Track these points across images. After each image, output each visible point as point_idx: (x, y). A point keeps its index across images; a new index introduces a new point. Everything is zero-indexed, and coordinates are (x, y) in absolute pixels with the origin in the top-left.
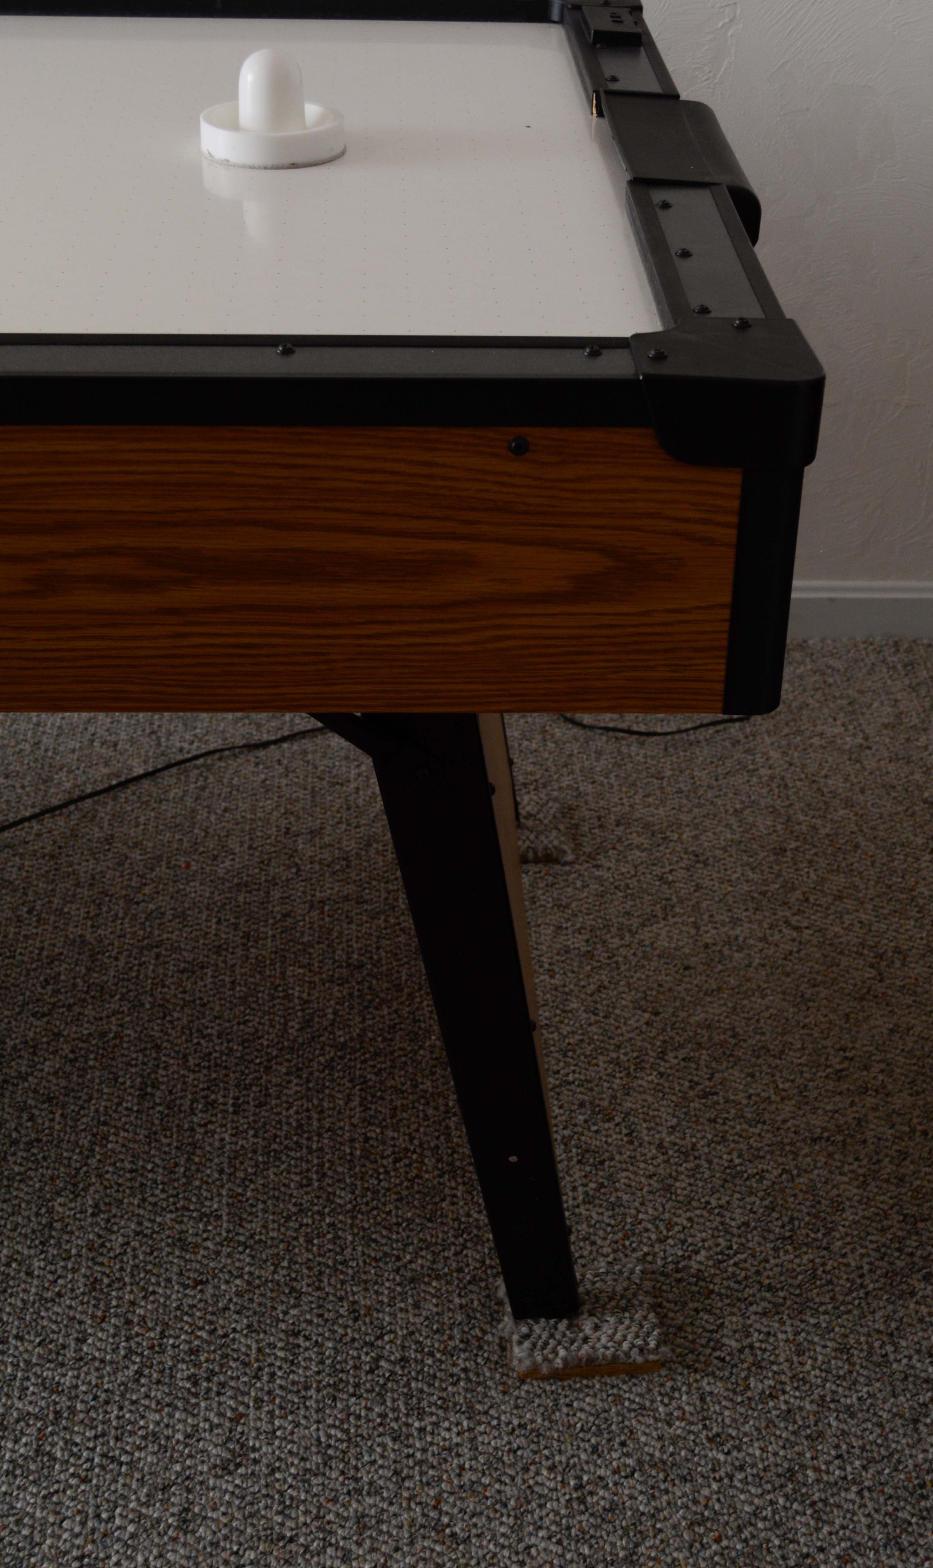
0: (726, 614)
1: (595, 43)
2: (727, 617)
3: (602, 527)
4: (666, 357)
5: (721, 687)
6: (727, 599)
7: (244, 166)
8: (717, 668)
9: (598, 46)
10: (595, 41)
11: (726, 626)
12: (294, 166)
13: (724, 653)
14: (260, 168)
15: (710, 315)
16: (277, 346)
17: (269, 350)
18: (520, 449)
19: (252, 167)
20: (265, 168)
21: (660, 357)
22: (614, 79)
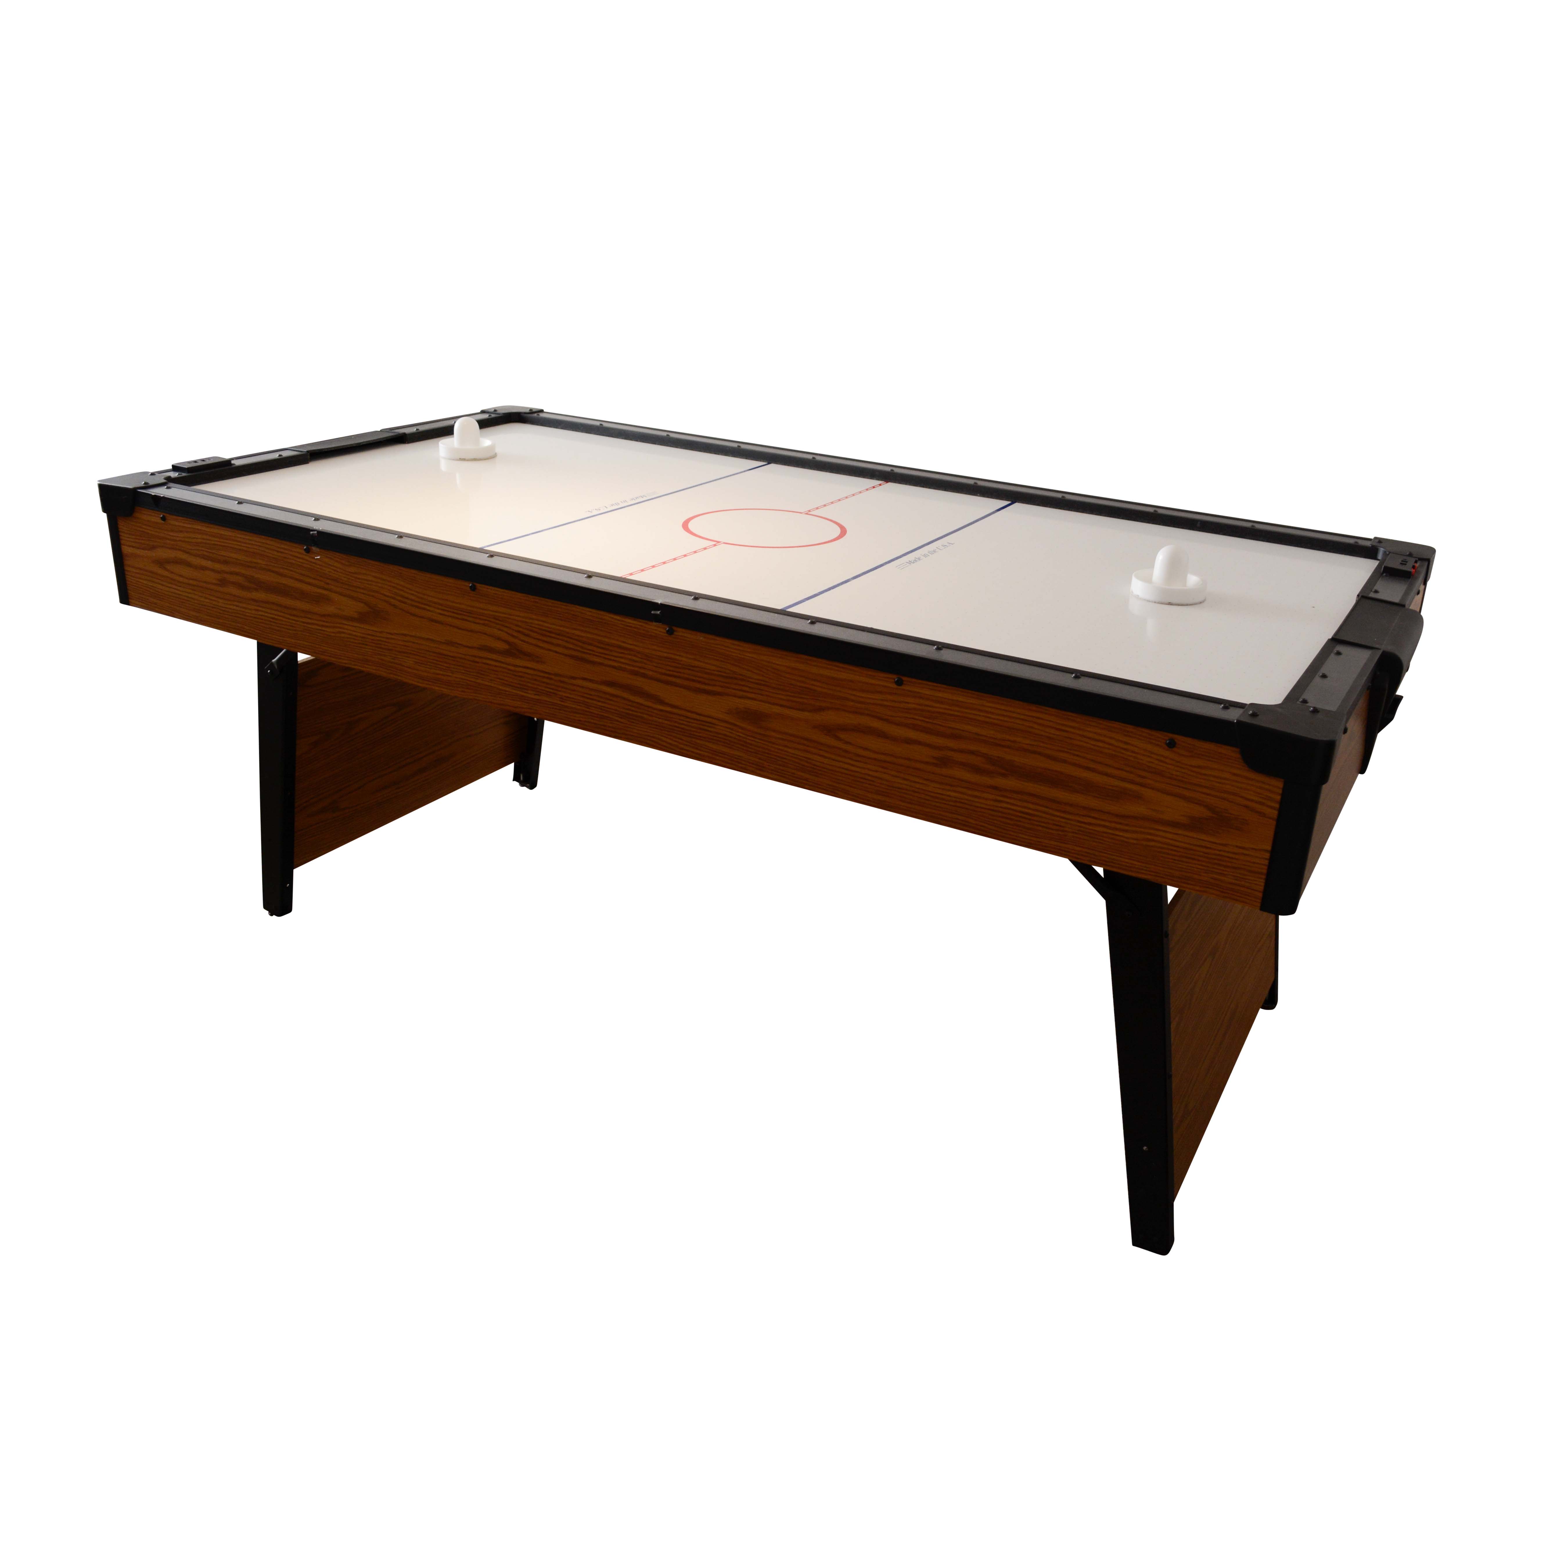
0: (1267, 855)
1: (1383, 573)
2: (1268, 857)
3: (1208, 794)
4: (1258, 715)
5: (1260, 895)
6: (1269, 848)
7: (1145, 600)
8: (1259, 884)
9: (1384, 574)
10: (1384, 571)
11: (1267, 862)
12: (1170, 604)
13: (1264, 877)
14: (1152, 602)
15: (1308, 705)
16: (1072, 673)
17: (1068, 675)
18: (1171, 745)
19: (1149, 601)
20: (1155, 602)
21: (1254, 715)
22: (1376, 592)
